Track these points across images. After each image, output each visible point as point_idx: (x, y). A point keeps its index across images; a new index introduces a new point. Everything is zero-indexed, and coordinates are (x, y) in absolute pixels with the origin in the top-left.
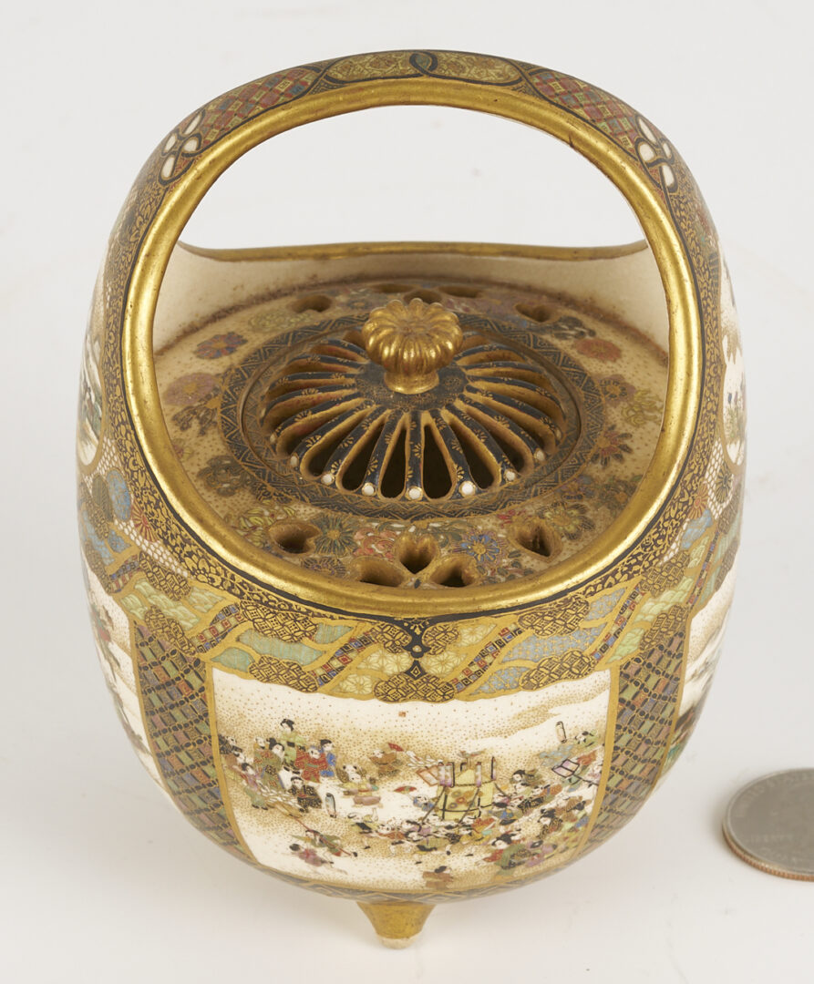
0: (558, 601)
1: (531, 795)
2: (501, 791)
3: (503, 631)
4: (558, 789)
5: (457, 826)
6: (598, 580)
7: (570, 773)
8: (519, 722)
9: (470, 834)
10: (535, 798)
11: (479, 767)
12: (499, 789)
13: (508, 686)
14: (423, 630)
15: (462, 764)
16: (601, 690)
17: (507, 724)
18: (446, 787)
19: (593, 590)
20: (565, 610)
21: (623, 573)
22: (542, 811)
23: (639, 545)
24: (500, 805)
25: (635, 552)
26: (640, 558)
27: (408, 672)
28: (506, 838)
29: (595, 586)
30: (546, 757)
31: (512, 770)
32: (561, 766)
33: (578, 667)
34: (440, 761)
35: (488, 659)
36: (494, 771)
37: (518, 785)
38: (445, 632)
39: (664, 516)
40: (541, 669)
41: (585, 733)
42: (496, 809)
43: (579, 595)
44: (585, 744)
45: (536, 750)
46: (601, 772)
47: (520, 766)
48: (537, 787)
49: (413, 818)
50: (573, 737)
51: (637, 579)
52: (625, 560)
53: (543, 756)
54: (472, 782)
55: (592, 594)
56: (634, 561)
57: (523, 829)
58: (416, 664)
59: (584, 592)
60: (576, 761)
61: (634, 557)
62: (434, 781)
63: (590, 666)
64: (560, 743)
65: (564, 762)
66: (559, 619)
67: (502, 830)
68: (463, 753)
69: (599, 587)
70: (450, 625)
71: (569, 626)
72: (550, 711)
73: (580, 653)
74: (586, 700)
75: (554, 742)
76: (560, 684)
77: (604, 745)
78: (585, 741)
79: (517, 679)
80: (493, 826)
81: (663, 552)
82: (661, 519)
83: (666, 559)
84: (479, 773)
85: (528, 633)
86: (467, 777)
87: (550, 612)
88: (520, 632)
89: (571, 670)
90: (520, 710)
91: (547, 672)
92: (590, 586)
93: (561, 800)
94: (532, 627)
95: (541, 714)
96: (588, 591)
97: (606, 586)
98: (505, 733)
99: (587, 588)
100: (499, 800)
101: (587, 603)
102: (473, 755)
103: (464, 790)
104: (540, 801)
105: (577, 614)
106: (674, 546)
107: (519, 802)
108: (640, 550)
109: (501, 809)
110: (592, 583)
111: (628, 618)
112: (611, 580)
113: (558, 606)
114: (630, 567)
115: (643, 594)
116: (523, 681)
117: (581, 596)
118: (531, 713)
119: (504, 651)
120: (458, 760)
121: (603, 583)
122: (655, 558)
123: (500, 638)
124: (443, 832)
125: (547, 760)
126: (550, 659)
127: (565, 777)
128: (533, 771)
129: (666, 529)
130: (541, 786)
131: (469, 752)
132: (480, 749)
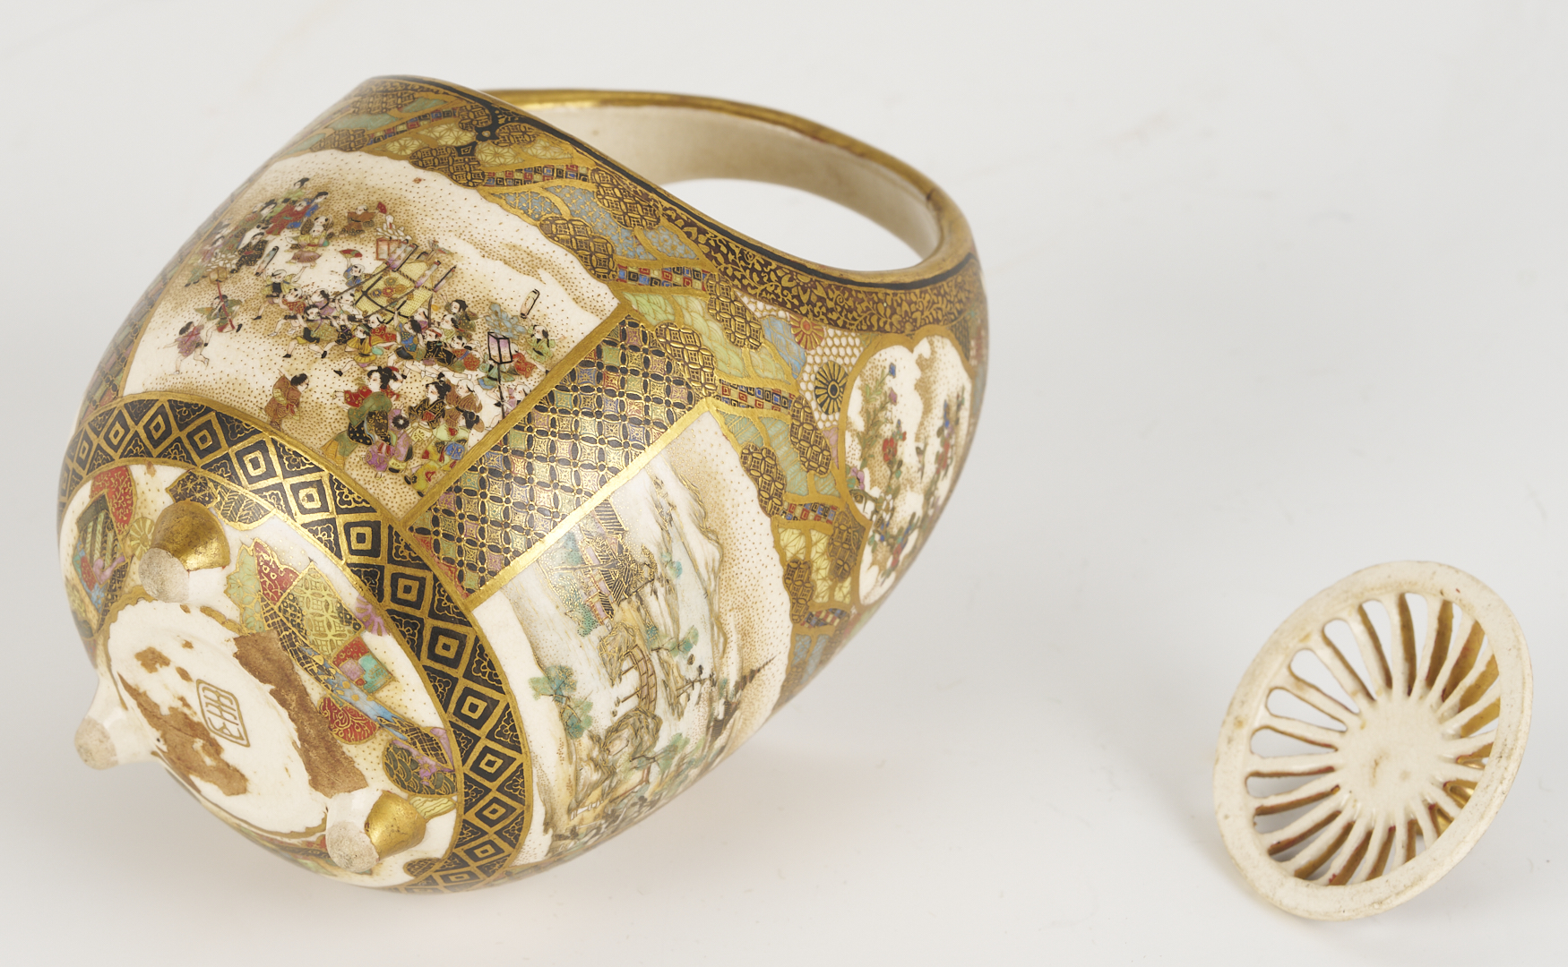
0: (639, 188)
1: (449, 341)
2: (429, 310)
3: (572, 166)
4: (472, 364)
5: (360, 321)
6: (685, 216)
7: (498, 359)
8: (507, 253)
9: (362, 341)
10: (449, 349)
11: (435, 266)
12: (430, 305)
13: (530, 211)
14: (507, 121)
15: (425, 253)
16: (595, 311)
17: (496, 245)
18: (389, 267)
19: (674, 216)
20: (637, 203)
21: (707, 244)
22: (441, 375)
23: (741, 247)
24: (416, 326)
25: (732, 245)
26: (731, 257)
27: (458, 149)
28: (387, 374)
29: (678, 217)
30: (496, 313)
31: (458, 296)
32: (498, 340)
33: (599, 260)
34: (408, 238)
35: (537, 177)
36: (444, 281)
37: (449, 317)
38: (524, 133)
39: (778, 268)
40: (570, 226)
41: (545, 334)
42: (407, 327)
43: (659, 206)
44: (534, 344)
45: (496, 296)
46: (519, 401)
47: (468, 299)
48: (460, 338)
49: (330, 291)
50: (534, 322)
51: (710, 266)
52: (720, 237)
53: (495, 310)
54: (415, 278)
55: (669, 218)
56: (724, 249)
57: (408, 379)
58: (473, 145)
59: (665, 209)
60: (513, 353)
61: (727, 246)
62: (385, 256)
63: (608, 273)
64: (519, 314)
65: (505, 338)
66: (625, 203)
67: (392, 360)
68: (435, 242)
69: (680, 223)
70: (535, 130)
71: (627, 218)
72: (541, 271)
73: (613, 251)
74: (576, 300)
75: (515, 308)
76: (571, 257)
77: (547, 372)
78: (539, 340)
79: (543, 213)
80: (388, 348)
81: (749, 289)
82: (774, 265)
83: (745, 300)
84: (429, 273)
85: (591, 187)
86: (415, 269)
87: (624, 189)
88: (585, 180)
89: (591, 256)
90: (518, 242)
91: (572, 233)
92: (675, 211)
93: (463, 384)
94: (599, 185)
95: (531, 265)
96: (669, 212)
97: (686, 229)
98: (487, 252)
99: (671, 209)
100: (419, 318)
101: (658, 220)
102: (442, 251)
103: (402, 281)
104: (448, 358)
105: (642, 217)
106: (760, 305)
107: (432, 339)
108: (737, 251)
109: (411, 331)
110: (679, 211)
111: (675, 285)
112: (694, 230)
113: (636, 192)
114: (717, 249)
115: (704, 289)
116: (547, 219)
117: (661, 208)
118: (525, 255)
119: (558, 182)
120: (425, 247)
121: (687, 224)
122: (740, 281)
123: (565, 170)
124: (343, 321)
125: (493, 317)
126: (585, 225)
127: (491, 359)
128: (474, 314)
129: (769, 280)
130: (464, 340)
131: (440, 245)
132: (452, 250)
